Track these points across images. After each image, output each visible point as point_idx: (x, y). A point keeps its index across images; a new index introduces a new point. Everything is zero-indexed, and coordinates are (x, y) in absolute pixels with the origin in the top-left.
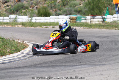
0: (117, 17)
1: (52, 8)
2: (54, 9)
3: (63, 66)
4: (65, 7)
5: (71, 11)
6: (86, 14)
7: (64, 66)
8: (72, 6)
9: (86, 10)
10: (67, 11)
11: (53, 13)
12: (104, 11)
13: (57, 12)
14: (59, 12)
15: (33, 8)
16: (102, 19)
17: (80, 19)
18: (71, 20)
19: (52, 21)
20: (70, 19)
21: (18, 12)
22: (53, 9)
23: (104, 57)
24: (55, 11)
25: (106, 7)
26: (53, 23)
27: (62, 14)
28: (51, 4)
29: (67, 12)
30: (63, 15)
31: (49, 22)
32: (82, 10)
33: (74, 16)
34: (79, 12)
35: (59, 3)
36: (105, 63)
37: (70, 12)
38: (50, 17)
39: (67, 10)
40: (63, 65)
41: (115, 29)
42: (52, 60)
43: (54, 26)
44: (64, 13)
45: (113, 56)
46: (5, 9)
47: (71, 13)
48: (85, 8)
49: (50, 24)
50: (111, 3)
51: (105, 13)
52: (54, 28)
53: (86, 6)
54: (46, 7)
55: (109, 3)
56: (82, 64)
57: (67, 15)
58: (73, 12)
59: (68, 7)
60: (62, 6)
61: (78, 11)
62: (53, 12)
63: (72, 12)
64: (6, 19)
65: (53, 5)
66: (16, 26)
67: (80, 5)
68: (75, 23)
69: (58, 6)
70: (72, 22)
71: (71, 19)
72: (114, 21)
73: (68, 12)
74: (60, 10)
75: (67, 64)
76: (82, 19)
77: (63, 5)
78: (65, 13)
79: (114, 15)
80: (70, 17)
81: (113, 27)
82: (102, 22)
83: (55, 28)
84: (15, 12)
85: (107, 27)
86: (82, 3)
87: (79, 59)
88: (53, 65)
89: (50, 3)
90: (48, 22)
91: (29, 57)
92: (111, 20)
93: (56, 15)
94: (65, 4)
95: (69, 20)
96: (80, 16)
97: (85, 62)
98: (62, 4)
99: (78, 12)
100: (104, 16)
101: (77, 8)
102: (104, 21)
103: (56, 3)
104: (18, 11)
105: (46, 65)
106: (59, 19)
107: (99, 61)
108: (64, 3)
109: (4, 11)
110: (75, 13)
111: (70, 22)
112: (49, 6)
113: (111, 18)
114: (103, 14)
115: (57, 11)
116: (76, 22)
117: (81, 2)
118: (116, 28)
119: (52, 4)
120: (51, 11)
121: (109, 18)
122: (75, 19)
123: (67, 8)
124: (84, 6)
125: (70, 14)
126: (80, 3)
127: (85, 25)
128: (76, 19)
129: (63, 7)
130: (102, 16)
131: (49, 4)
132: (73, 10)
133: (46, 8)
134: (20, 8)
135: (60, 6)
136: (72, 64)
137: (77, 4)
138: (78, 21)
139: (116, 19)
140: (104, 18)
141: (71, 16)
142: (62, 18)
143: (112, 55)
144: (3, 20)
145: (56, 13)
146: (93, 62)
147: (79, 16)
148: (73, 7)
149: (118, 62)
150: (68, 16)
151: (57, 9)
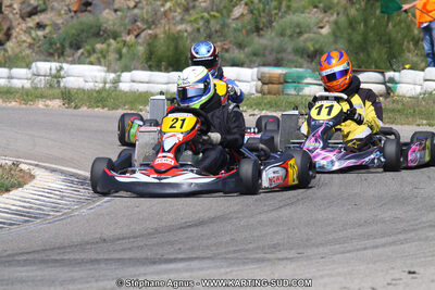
1: (209, 36)
2: (219, 44)
4: (259, 36)
5: (281, 50)
8: (288, 32)
10: (267, 52)
13: (227, 55)
14: (236, 54)
15: (137, 36)
16: (384, 83)
18: (266, 87)
21: (81, 51)
22: (216, 42)
24: (222, 49)
27: (247, 62)
28: (209, 21)
29: (264, 56)
33: (277, 71)
35: (238, 19)
37: (279, 56)
39: (265, 48)
44: (255, 58)
46: (29, 40)
47: (283, 59)
48: (335, 42)
53: (339, 34)
58: (291, 57)
59: (274, 34)
60: (248, 33)
63: (284, 55)
64: (21, 77)
65: (215, 26)
66: (41, 104)
67: (320, 30)
69: (236, 30)
70: (269, 93)
73: (270, 53)
74: (240, 46)
76: (306, 81)
77: (252, 26)
78: (259, 60)
80: (263, 73)
84: (68, 51)
86: (327, 22)
89: (202, 17)
91: (11, 224)
94: (261, 26)
96: (302, 70)
98: (249, 23)
100: (389, 74)
101: (304, 41)
103: (229, 21)
104: (79, 48)
108: (257, 21)
109: (25, 45)
110: (295, 58)
112: (199, 30)
113: (418, 81)
115: (227, 51)
117: (327, 19)
119: (212, 23)
121: (410, 83)
122: (280, 83)
123: (267, 40)
126: (321, 21)
128: (284, 81)
129: (254, 35)
130: (382, 73)
132: (290, 46)
134: (88, 37)
135: (244, 31)
137: (308, 26)
138: (291, 91)
140: (392, 80)
144: (10, 78)
147: (296, 70)
148: (291, 36)
151: (230, 42)
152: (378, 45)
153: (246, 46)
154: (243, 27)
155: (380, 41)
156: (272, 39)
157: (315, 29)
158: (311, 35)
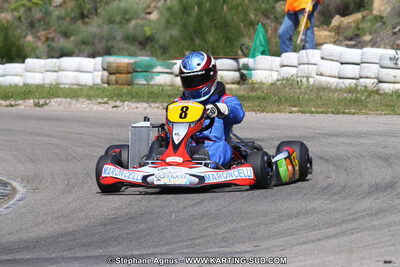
0: (296, 64)
1: (32, 25)
2: (42, 33)
3: (77, 258)
4: (85, 24)
5: (111, 38)
6: (172, 50)
7: (81, 258)
8: (118, 19)
9: (171, 36)
10: (96, 41)
11: (38, 48)
12: (246, 40)
13: (54, 45)
14: (62, 42)
16: (238, 70)
17: (147, 70)
18: (113, 77)
19: (35, 79)
20: (106, 73)
22: (38, 32)
23: (242, 224)
24: (48, 39)
25: (252, 24)
26: (38, 86)
27: (76, 50)
28: (30, 9)
29: (93, 44)
30: (78, 56)
31: (21, 84)
32: (157, 37)
33: (124, 60)
34: (144, 43)
35: (60, 5)
36: (247, 247)
37: (109, 44)
38: (23, 62)
39: (95, 35)
40: (78, 255)
41: (288, 109)
42: (33, 235)
43: (42, 102)
44: (84, 47)
45: (281, 219)
47: (112, 47)
48: (166, 28)
49: (26, 92)
50: (274, 8)
51: (248, 48)
52: (42, 106)
53: (172, 21)
54: (8, 22)
55: (264, 6)
56: (156, 250)
57: (93, 55)
58: (121, 45)
59: (100, 20)
60: (74, 20)
61: (141, 38)
62: (39, 44)
63: (114, 43)
65: (37, 14)
67: (148, 16)
68: (125, 89)
69: (60, 18)
70: (117, 83)
71: (110, 74)
72: (287, 79)
73: (100, 42)
74: (66, 35)
75: (91, 253)
76: (156, 70)
77: (76, 13)
78: (88, 49)
79: (284, 55)
80: (109, 63)
81: (279, 102)
82: (238, 83)
83: (46, 107)
85: (257, 103)
86: (156, 7)
87: (141, 231)
88: (35, 256)
89: (23, 5)
90: (16, 85)
92: (275, 76)
93: (50, 56)
94: (86, 12)
95: (102, 76)
96: (147, 58)
97: (167, 244)
98: (72, 10)
99: (141, 44)
100: (243, 61)
101: (135, 28)
102: (243, 79)
103: (51, 8)
105: (9, 257)
106: (61, 73)
107: (224, 240)
108: (80, 7)
110: (126, 46)
111: (108, 84)
112: (20, 19)
113: (275, 67)
114: (240, 52)
115: (53, 39)
116: (130, 83)
117: (153, 5)
118: (294, 109)
119: (33, 10)
120: (30, 38)
121: (266, 69)
122: (129, 73)
123: (94, 27)
124: (163, 20)
125: (108, 52)
126: (149, 7)
127: (169, 96)
128: (132, 70)
129: (79, 23)
130: (236, 59)
131: (22, 10)
132: (119, 34)
133: (7, 28)
135: (68, 19)
136: (112, 250)
137: (136, 12)
138: (141, 81)
139: (293, 71)
140: (246, 67)
141: (112, 59)
142: (75, 67)
143: (275, 215)
145: (49, 46)
146: (197, 241)
147: (143, 59)
148: (120, 23)
149: (299, 244)
150: (99, 60)
151: (55, 31)
152: (214, 31)
153: (71, 35)
154: (67, 14)
155: (216, 27)
156: (99, 26)
157: (143, 15)
158: (139, 21)
